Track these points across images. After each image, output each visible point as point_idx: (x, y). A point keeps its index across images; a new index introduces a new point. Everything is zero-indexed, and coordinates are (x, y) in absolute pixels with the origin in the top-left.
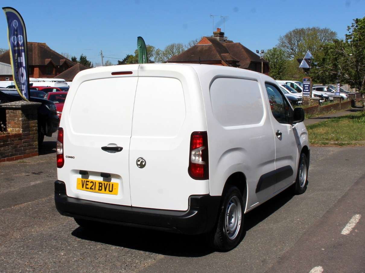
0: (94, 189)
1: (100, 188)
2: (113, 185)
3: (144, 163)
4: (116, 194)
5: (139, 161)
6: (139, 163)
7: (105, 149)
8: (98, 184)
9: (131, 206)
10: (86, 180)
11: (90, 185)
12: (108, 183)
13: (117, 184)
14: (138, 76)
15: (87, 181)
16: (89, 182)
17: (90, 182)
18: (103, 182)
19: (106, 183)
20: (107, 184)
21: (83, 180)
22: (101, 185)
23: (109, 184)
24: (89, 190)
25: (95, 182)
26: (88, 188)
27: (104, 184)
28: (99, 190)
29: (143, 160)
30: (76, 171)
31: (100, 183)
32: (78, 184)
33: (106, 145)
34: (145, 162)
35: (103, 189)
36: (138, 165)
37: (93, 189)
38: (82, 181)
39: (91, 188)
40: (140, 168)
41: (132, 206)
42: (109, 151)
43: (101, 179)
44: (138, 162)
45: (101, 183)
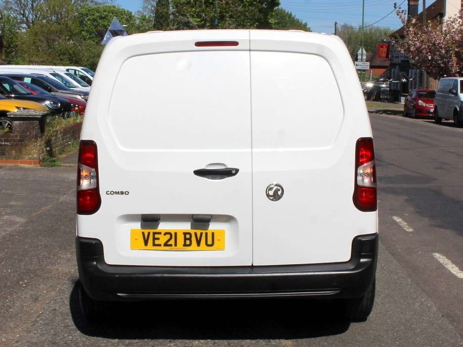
0: (173, 245)
1: (188, 242)
2: (213, 234)
3: (279, 193)
4: (223, 249)
5: (271, 189)
6: (271, 193)
7: (200, 173)
8: (183, 236)
9: (251, 265)
10: (152, 231)
11: (163, 239)
12: (204, 232)
13: (223, 232)
14: (250, 50)
15: (154, 234)
16: (160, 233)
17: (163, 234)
18: (193, 232)
19: (199, 232)
20: (201, 234)
21: (146, 232)
22: (188, 236)
23: (206, 234)
24: (162, 247)
25: (176, 234)
26: (160, 245)
27: (196, 234)
28: (185, 245)
29: (278, 188)
30: (130, 218)
31: (185, 234)
32: (134, 240)
33: (202, 166)
34: (283, 190)
35: (193, 243)
36: (268, 196)
37: (171, 245)
38: (143, 233)
39: (166, 245)
40: (272, 200)
41: (254, 265)
42: (209, 176)
43: (186, 226)
44: (269, 192)
45: (190, 234)
